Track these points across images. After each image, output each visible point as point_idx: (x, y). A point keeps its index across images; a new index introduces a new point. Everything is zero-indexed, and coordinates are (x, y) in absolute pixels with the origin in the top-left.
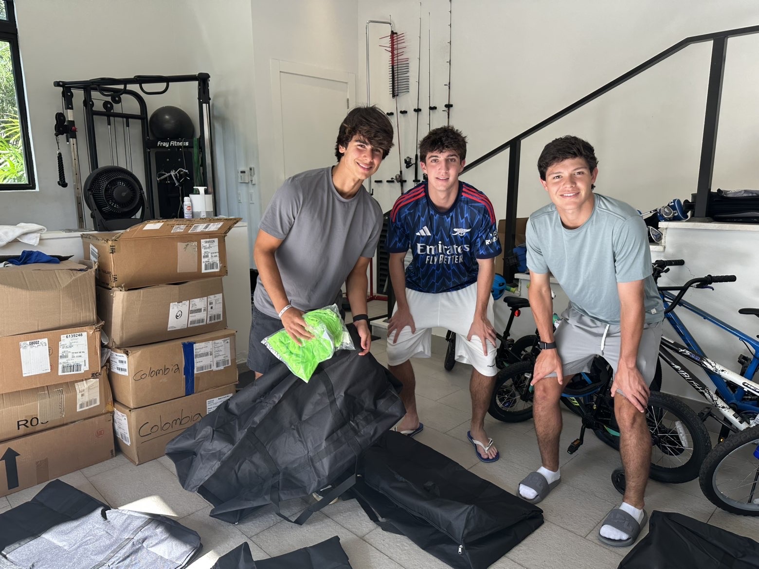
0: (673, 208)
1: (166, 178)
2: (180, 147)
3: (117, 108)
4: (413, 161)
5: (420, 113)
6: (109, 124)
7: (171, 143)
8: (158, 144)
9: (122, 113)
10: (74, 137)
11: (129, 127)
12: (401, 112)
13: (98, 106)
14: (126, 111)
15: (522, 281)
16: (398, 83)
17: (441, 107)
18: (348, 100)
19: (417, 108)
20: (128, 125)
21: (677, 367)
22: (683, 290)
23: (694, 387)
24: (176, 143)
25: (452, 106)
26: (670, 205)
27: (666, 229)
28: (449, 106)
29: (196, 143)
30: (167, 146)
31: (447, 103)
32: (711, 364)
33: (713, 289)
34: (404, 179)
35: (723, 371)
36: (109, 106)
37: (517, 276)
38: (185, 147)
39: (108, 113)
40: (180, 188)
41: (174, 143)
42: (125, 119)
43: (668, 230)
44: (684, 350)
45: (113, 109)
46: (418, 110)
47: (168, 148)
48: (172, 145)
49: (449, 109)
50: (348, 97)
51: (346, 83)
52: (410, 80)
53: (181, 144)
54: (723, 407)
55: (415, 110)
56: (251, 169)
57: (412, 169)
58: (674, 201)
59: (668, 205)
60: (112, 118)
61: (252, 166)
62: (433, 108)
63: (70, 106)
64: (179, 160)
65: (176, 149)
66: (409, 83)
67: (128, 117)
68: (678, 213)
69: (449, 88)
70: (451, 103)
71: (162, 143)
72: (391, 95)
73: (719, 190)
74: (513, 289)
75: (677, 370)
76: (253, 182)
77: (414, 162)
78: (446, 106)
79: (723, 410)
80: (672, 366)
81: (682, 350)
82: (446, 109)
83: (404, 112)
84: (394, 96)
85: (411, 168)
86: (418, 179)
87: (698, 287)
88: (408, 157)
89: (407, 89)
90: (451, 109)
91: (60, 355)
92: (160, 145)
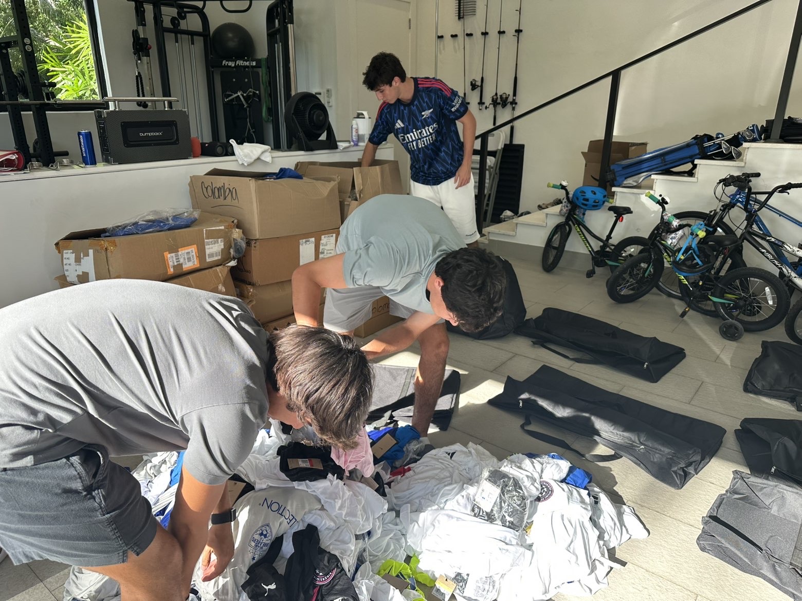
0: (753, 131)
1: (233, 99)
2: (247, 67)
3: (183, 25)
4: (479, 83)
5: (487, 36)
6: (177, 41)
7: (237, 63)
8: (224, 63)
9: (187, 30)
10: (148, 55)
11: (194, 44)
12: (468, 35)
13: (167, 23)
14: (191, 28)
15: (618, 193)
16: (463, 5)
17: (510, 31)
18: (410, 20)
19: (484, 32)
20: (193, 43)
21: (763, 251)
22: (770, 194)
23: (775, 264)
24: (242, 62)
25: (521, 31)
26: (750, 129)
27: (748, 148)
28: (519, 31)
29: (264, 63)
30: (233, 65)
31: (518, 29)
32: (790, 247)
33: (789, 194)
34: (467, 101)
35: (798, 251)
36: (176, 22)
37: (614, 189)
38: (253, 67)
39: (176, 30)
40: (248, 109)
41: (240, 63)
42: (190, 36)
43: (749, 149)
44: (770, 238)
45: (179, 25)
46: (485, 34)
47: (233, 67)
48: (238, 64)
49: (518, 35)
50: (410, 17)
51: (409, 3)
52: (477, 3)
53: (247, 64)
54: (795, 277)
55: (483, 34)
56: (328, 91)
57: (477, 92)
58: (753, 126)
59: (748, 129)
60: (179, 36)
61: (329, 87)
62: (501, 33)
63: (143, 22)
64: (246, 80)
65: (243, 69)
66: (476, 6)
67: (192, 34)
68: (756, 135)
69: (520, 14)
70: (521, 29)
71: (227, 62)
72: (457, 17)
73: (789, 117)
74: (611, 200)
75: (763, 253)
76: (330, 104)
77: (480, 85)
78: (516, 31)
79: (795, 279)
80: (759, 250)
81: (768, 238)
82: (517, 34)
83: (470, 35)
84: (459, 18)
85: (475, 91)
86: (483, 101)
87: (780, 192)
88: (474, 80)
89: (473, 12)
90: (521, 34)
91: (320, 251)
92: (225, 64)
